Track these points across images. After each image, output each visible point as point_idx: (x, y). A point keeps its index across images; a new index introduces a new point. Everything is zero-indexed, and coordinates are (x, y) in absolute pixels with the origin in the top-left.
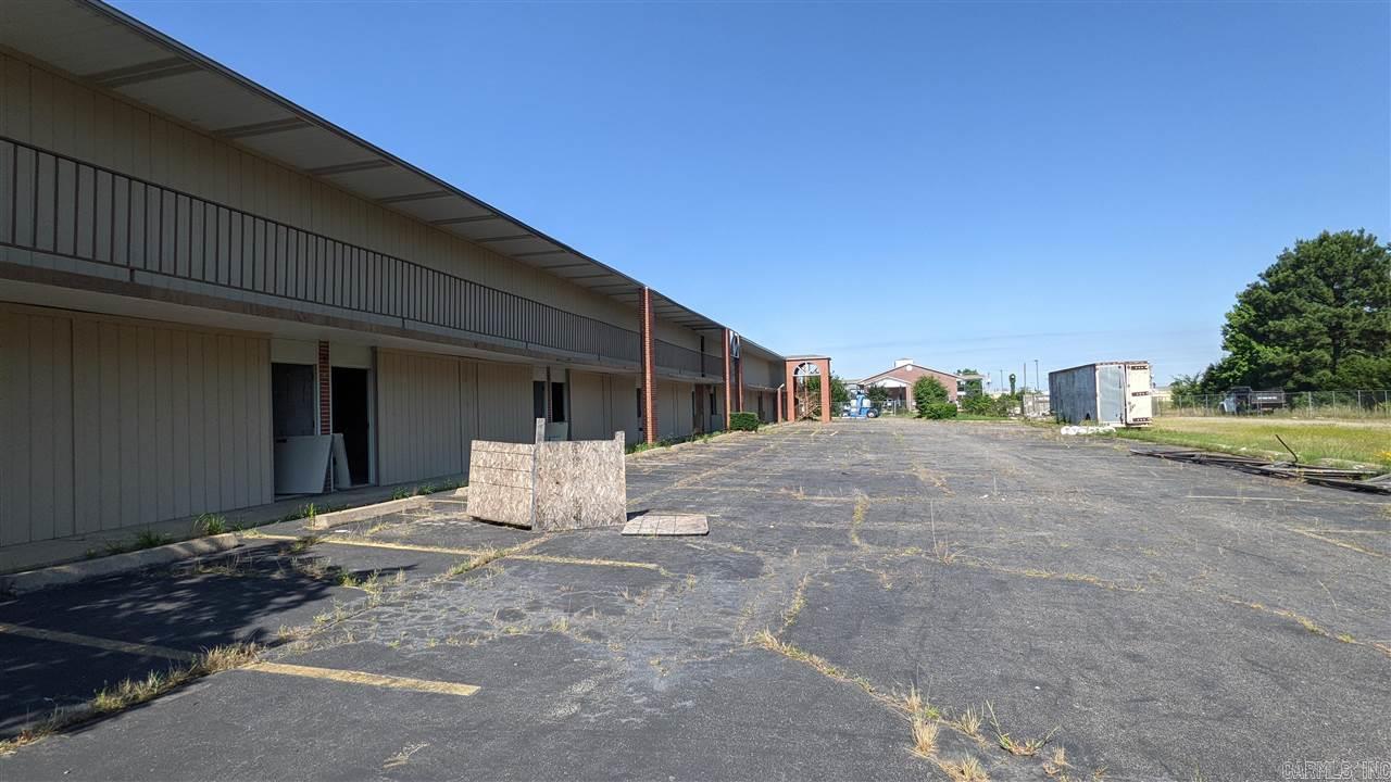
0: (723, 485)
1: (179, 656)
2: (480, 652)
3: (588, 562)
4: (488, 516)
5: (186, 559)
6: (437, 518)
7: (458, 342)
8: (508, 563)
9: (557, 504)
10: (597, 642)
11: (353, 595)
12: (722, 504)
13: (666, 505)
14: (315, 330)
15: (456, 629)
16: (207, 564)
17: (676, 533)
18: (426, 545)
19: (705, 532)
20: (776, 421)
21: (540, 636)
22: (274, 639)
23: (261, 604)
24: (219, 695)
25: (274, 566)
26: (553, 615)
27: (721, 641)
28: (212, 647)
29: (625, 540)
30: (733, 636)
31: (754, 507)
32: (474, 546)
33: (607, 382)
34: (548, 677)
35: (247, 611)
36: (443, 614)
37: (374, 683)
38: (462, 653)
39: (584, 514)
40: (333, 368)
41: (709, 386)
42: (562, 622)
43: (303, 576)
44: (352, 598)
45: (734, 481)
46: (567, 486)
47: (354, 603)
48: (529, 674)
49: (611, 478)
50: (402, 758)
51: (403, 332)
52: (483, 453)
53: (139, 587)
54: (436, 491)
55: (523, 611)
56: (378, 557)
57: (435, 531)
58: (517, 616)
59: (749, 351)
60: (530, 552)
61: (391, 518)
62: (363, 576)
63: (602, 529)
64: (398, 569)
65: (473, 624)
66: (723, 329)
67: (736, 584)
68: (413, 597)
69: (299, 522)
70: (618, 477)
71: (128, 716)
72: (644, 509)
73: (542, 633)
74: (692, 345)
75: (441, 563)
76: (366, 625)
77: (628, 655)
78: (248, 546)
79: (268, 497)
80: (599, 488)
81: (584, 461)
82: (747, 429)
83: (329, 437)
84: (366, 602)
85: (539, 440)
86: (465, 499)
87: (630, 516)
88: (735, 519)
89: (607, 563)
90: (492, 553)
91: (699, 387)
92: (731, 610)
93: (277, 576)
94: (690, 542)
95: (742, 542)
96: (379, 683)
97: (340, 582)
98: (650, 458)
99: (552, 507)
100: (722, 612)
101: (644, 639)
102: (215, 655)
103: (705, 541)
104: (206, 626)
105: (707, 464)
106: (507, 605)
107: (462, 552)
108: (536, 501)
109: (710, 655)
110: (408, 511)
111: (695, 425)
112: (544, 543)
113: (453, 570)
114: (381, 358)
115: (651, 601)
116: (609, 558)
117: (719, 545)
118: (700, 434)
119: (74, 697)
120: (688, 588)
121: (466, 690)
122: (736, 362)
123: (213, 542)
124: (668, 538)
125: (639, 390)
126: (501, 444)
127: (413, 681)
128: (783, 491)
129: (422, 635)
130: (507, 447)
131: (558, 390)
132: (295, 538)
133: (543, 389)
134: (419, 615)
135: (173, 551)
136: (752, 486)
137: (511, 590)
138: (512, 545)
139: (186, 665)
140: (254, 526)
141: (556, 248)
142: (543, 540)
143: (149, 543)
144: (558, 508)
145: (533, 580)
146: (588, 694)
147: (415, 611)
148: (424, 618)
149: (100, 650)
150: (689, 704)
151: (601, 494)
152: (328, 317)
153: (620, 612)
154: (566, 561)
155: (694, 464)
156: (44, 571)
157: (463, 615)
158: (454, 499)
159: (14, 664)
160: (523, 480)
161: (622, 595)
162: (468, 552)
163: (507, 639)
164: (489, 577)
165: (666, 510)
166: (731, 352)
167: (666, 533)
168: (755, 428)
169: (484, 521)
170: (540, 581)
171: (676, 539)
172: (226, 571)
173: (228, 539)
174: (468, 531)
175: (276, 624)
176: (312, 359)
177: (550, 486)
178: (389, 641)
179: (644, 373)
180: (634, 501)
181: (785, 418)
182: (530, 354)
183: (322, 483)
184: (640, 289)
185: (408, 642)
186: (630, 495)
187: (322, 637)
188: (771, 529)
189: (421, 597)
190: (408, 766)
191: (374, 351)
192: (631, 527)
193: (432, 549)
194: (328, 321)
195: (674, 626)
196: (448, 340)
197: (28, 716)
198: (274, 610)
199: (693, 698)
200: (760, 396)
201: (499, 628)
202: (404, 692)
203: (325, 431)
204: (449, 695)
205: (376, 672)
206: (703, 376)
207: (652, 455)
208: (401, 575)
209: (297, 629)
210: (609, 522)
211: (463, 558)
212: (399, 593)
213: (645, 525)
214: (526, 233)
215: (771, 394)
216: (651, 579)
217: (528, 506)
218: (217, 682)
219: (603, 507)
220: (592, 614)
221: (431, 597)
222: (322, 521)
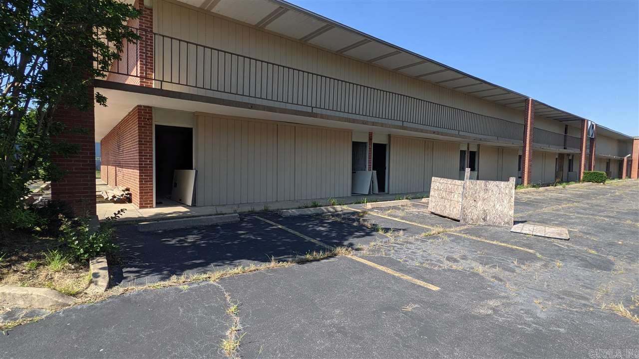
0: (578, 213)
1: (328, 247)
2: (439, 273)
3: (491, 242)
4: (438, 212)
5: (326, 213)
6: (414, 210)
7: (426, 132)
8: (450, 236)
9: (474, 211)
10: (500, 283)
11: (382, 237)
12: (579, 224)
13: (538, 220)
14: (368, 128)
15: (428, 260)
16: (333, 216)
17: (546, 236)
18: (411, 221)
19: (567, 238)
20: (620, 177)
21: (468, 273)
22: (356, 248)
23: (351, 234)
24: (341, 264)
25: (354, 220)
26: (474, 264)
27: (583, 302)
28: (338, 246)
29: (513, 234)
30: (592, 301)
31: (604, 229)
32: (432, 225)
33: (500, 151)
34: (474, 293)
35: (346, 236)
36: (420, 252)
37: (394, 274)
38: (431, 271)
39: (488, 218)
40: (374, 144)
41: (568, 155)
42: (480, 269)
43: (364, 226)
44: (382, 238)
45: (587, 212)
46: (480, 203)
47: (384, 240)
48: (464, 289)
49: (505, 202)
50: (409, 309)
51: (403, 128)
52: (438, 184)
53: (313, 220)
54: (413, 198)
55: (458, 259)
56: (391, 223)
57: (414, 215)
58: (455, 261)
59: (602, 134)
60: (460, 232)
61: (395, 208)
62: (387, 230)
63: (499, 227)
64: (400, 229)
65: (435, 260)
66: (583, 120)
67: (593, 272)
68: (407, 242)
69: (361, 205)
70: (510, 202)
71: (314, 263)
72: (523, 220)
73: (469, 271)
74: (558, 130)
75: (419, 231)
76: (389, 250)
77: (519, 294)
78: (345, 211)
79: (349, 194)
80: (498, 206)
81: (490, 191)
82: (596, 182)
83: (371, 172)
84: (389, 240)
85: (467, 179)
86: (428, 203)
87: (515, 223)
88: (589, 234)
89: (503, 244)
90: (441, 230)
91: (561, 156)
92: (589, 286)
93: (355, 224)
94: (556, 242)
95: (596, 248)
96: (397, 275)
97: (377, 230)
98: (525, 193)
99: (471, 212)
100: (582, 286)
101: (528, 288)
102: (339, 249)
103: (566, 243)
104: (334, 238)
105: (566, 200)
106: (450, 255)
107: (427, 227)
108: (463, 208)
109: (575, 308)
110: (402, 206)
111: (556, 177)
112: (467, 229)
113: (424, 234)
114: (392, 139)
115: (531, 269)
116: (504, 242)
117: (578, 247)
118: (561, 182)
119: (301, 253)
120: (556, 267)
121: (435, 288)
122: (591, 141)
123: (334, 208)
124: (540, 238)
125: (520, 157)
126: (446, 179)
127: (410, 278)
128: (629, 222)
129: (413, 260)
130: (450, 181)
131: (473, 155)
132: (360, 211)
133: (465, 154)
134: (410, 251)
135: (322, 210)
136: (601, 216)
137: (451, 248)
138: (451, 227)
139: (331, 251)
140: (346, 204)
141: (478, 82)
142: (466, 227)
143: (315, 206)
144: (475, 213)
145: (462, 246)
146: (497, 307)
147: (408, 248)
148: (412, 252)
149: (305, 240)
150: (562, 330)
151: (499, 209)
152: (373, 122)
153: (513, 271)
154: (479, 239)
155: (556, 199)
156: (289, 211)
157: (429, 255)
158: (420, 203)
159: (284, 239)
160: (457, 197)
161: (513, 262)
162: (429, 227)
163: (451, 270)
164: (440, 240)
165: (538, 222)
166: (588, 133)
167: (539, 234)
168: (603, 181)
169: (436, 214)
170: (466, 247)
171: (547, 239)
172: (339, 220)
173: (339, 208)
174: (429, 218)
175: (358, 242)
176: (366, 140)
177: (471, 202)
178: (399, 258)
179: (525, 147)
180: (517, 215)
181: (629, 176)
182: (460, 136)
183: (368, 191)
184: (526, 100)
185: (406, 261)
186: (516, 212)
187: (373, 251)
188: (620, 244)
189: (411, 243)
190: (412, 312)
191: (389, 136)
192: (517, 228)
193: (413, 223)
194: (373, 124)
195: (548, 286)
196: (422, 131)
197: (291, 256)
198: (355, 237)
199: (565, 328)
200: (608, 162)
201: (447, 264)
202: (407, 281)
203: (370, 170)
204: (426, 288)
205: (395, 270)
206: (565, 148)
207: (529, 192)
208: (402, 232)
209: (364, 246)
210: (502, 224)
211: (428, 230)
212: (401, 240)
213: (526, 229)
214: (461, 76)
215: (619, 161)
216: (532, 258)
217: (458, 210)
218: (340, 259)
219: (499, 216)
220: (495, 268)
221: (415, 244)
222: (369, 206)
